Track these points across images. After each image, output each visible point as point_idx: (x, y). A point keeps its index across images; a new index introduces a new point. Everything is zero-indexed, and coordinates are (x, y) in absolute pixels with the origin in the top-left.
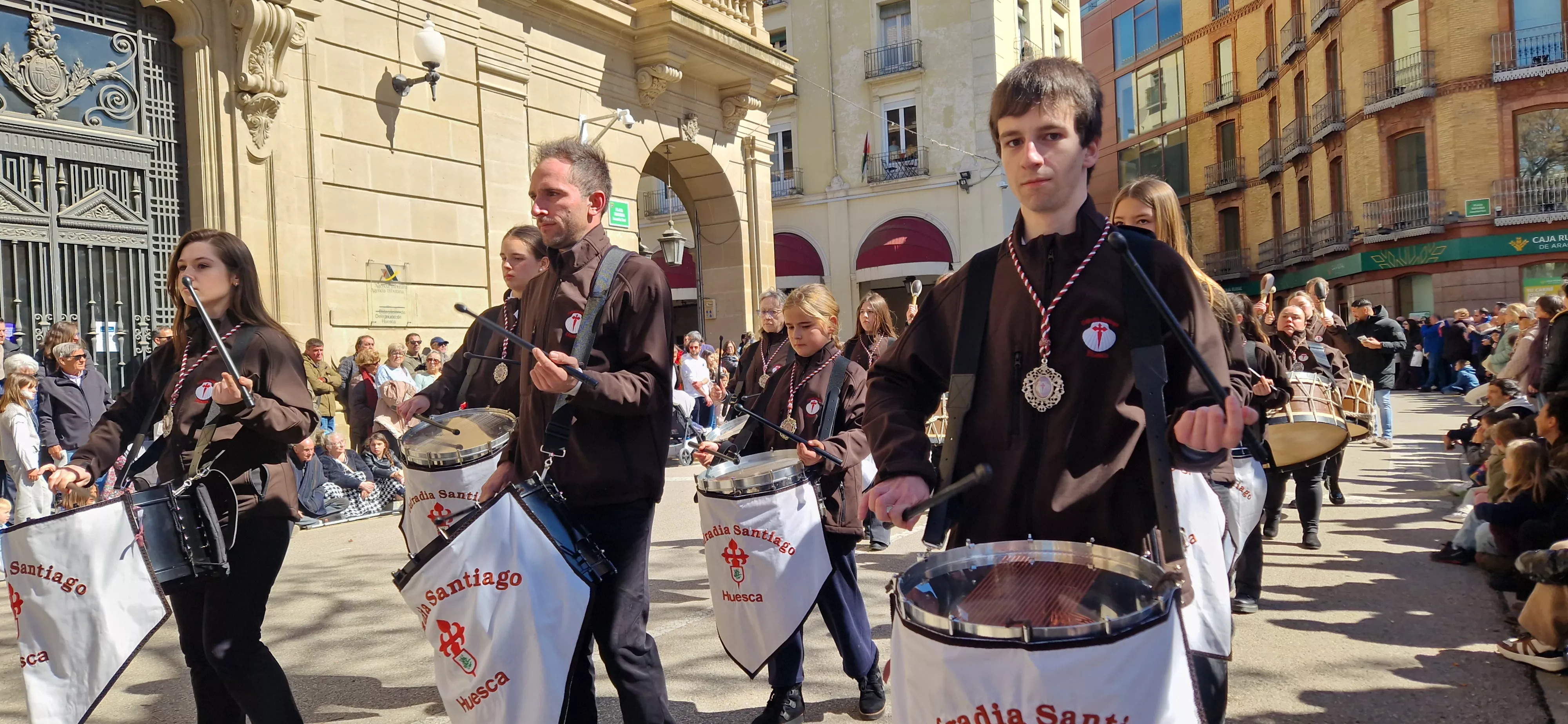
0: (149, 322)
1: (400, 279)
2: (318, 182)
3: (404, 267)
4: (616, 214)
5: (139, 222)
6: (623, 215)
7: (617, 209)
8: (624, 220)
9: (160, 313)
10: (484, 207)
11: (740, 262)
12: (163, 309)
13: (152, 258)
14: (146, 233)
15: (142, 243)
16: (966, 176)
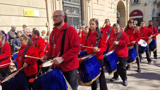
2: (93, 9)
3: (99, 19)
5: (78, 14)
8: (116, 12)
10: (105, 11)
11: (126, 17)
15: (78, 17)
16: (146, 4)
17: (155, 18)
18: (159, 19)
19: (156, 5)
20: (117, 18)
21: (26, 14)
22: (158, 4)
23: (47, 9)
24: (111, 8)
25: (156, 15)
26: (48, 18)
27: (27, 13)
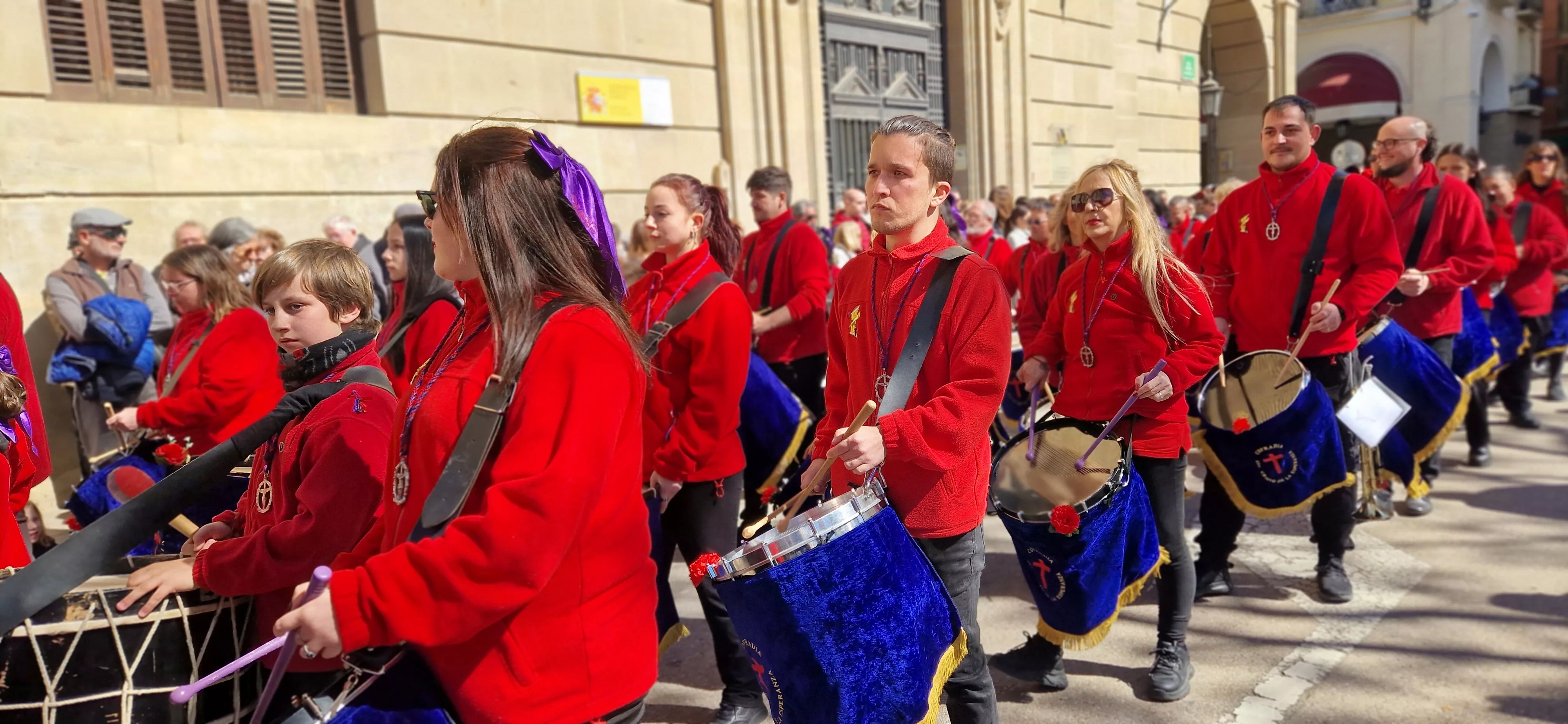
1: (1068, 141)
2: (1027, 55)
3: (1073, 130)
4: (1187, 68)
5: (923, 100)
6: (1192, 69)
7: (1191, 63)
8: (1192, 74)
16: (1427, 4)
17: (1503, 120)
18: (1535, 130)
19: (1510, 12)
20: (1204, 119)
21: (596, 107)
22: (1523, 6)
23: (719, 66)
24: (1159, 45)
25: (1512, 89)
26: (724, 130)
27: (599, 98)
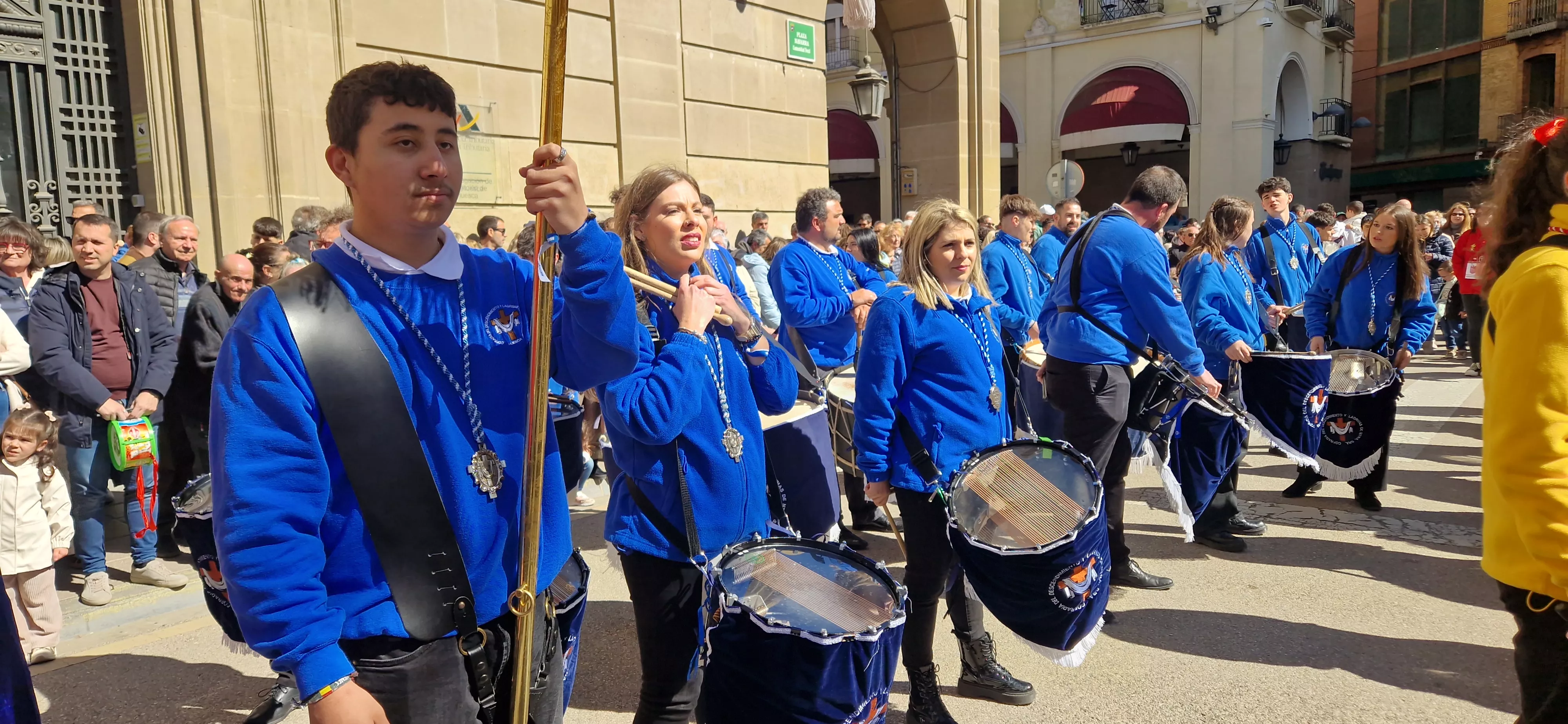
0: (56, 193)
1: (483, 128)
3: (489, 109)
4: (797, 41)
5: (25, 16)
6: (806, 43)
7: (798, 34)
8: (808, 51)
9: (74, 176)
10: (611, 19)
11: (955, 116)
12: (80, 170)
13: (56, 83)
14: (40, 36)
15: (35, 53)
16: (1216, 12)
17: (1307, 150)
18: (1344, 163)
19: (1315, 28)
22: (1331, 22)
24: (739, 1)
25: (1315, 116)
